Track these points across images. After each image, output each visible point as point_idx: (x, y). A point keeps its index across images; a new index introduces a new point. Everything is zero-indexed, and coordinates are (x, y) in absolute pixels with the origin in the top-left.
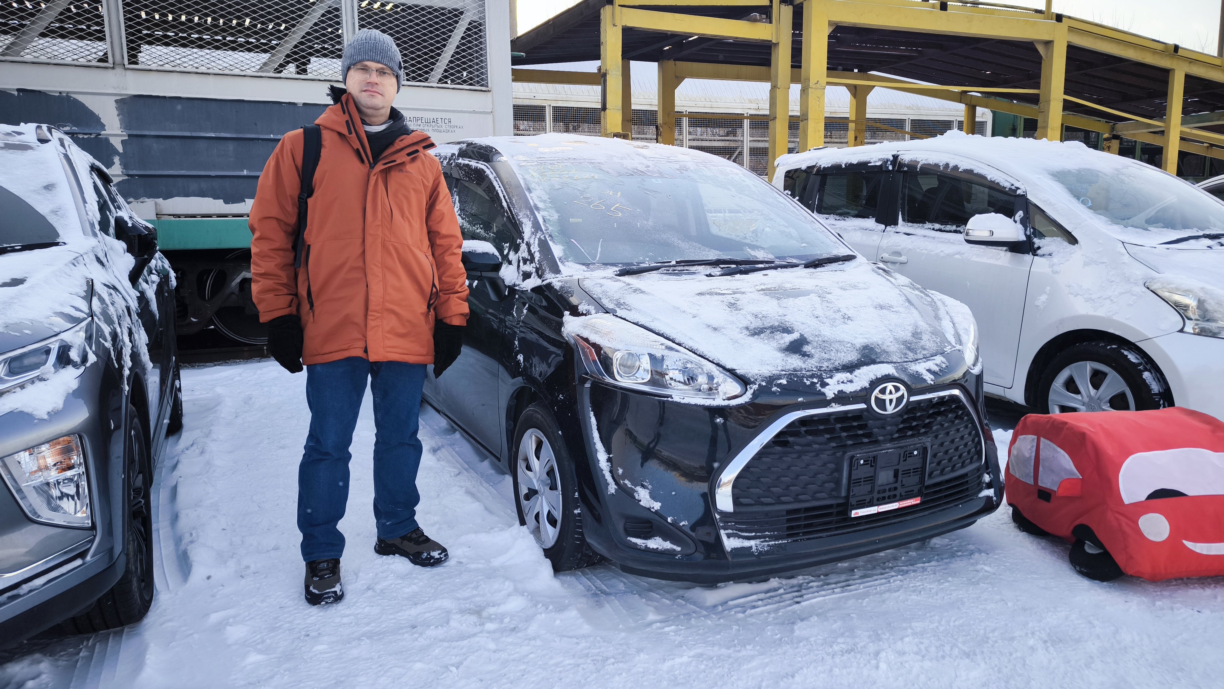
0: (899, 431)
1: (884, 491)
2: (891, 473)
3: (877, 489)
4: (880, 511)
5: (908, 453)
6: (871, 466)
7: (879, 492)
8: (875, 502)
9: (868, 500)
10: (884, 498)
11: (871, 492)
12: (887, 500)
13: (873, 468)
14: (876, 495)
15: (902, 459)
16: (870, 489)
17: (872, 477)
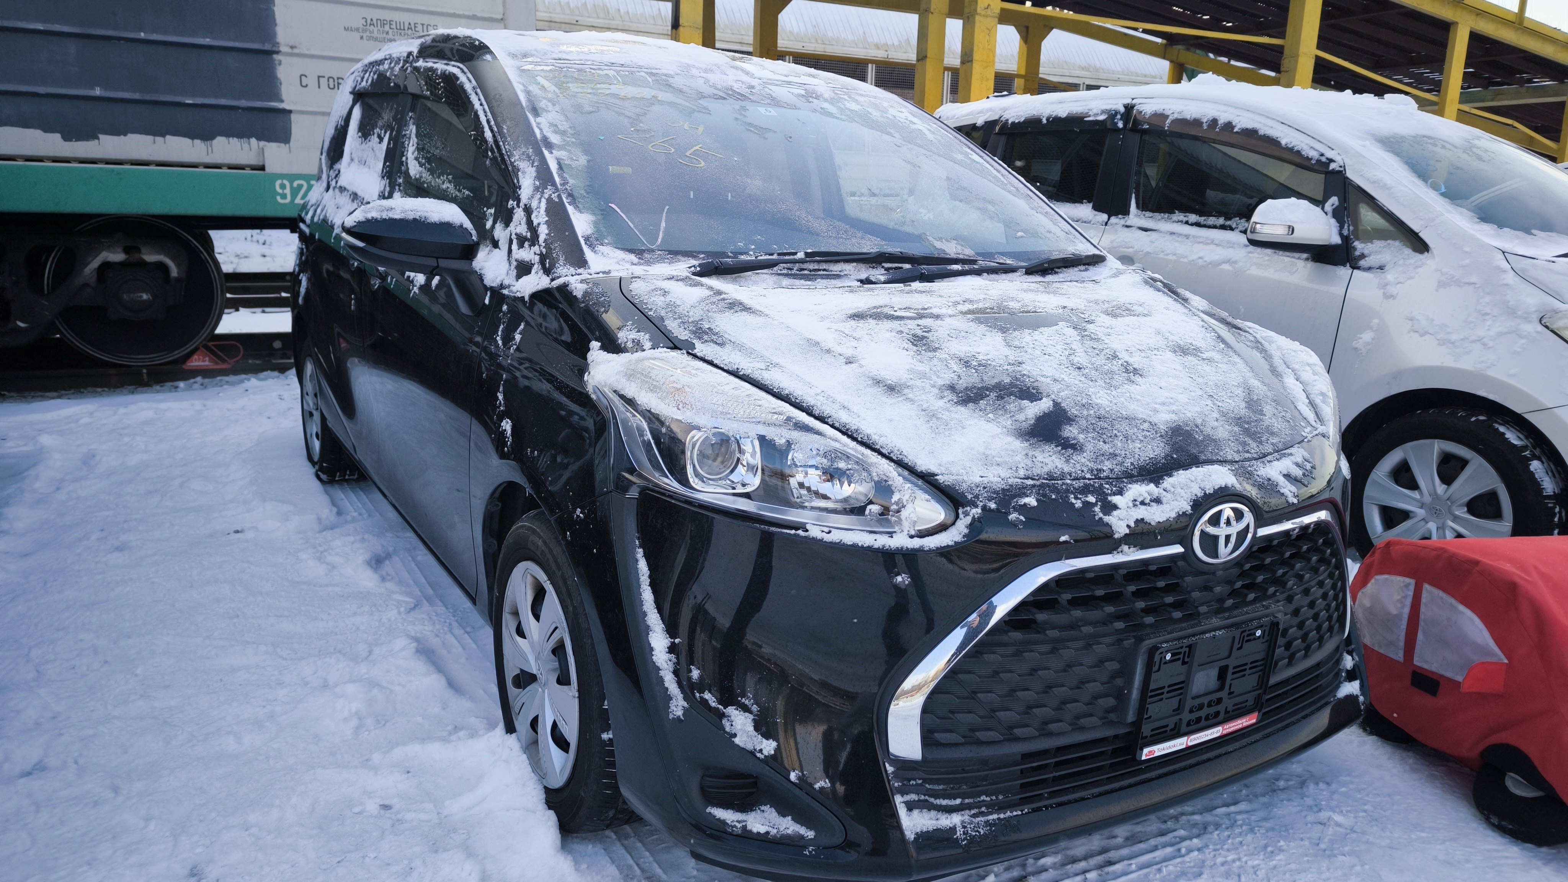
0: (1233, 594)
1: (1201, 707)
2: (1214, 673)
3: (1189, 703)
4: (1190, 744)
5: (1245, 634)
6: (1184, 663)
7: (1191, 711)
8: (1184, 728)
9: (1171, 726)
10: (1198, 720)
11: (1178, 710)
12: (1203, 723)
13: (1185, 666)
14: (1186, 716)
15: (1236, 646)
16: (1176, 707)
17: (1183, 682)
